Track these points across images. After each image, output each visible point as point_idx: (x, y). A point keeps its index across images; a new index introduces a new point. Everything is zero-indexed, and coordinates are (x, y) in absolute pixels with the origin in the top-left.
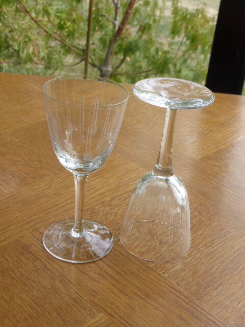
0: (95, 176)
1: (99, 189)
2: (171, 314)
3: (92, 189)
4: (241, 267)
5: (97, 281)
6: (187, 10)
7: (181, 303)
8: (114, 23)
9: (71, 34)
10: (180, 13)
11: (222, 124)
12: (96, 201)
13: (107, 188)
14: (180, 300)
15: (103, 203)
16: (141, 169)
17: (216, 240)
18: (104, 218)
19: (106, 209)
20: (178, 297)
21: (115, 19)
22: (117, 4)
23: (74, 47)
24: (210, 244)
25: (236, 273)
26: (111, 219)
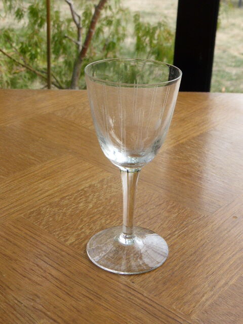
0: (44, 178)
1: (48, 190)
2: (123, 313)
3: (39, 191)
4: (205, 258)
5: (39, 284)
6: (149, 24)
7: (136, 301)
8: (77, 44)
9: (33, 57)
10: (143, 28)
11: (183, 120)
12: (43, 203)
13: (56, 189)
14: (135, 299)
15: (50, 204)
16: (95, 168)
17: (177, 232)
18: (51, 219)
19: (53, 210)
20: (133, 295)
21: (78, 40)
22: (80, 24)
23: (38, 71)
24: (169, 236)
25: (200, 264)
26: (59, 220)
